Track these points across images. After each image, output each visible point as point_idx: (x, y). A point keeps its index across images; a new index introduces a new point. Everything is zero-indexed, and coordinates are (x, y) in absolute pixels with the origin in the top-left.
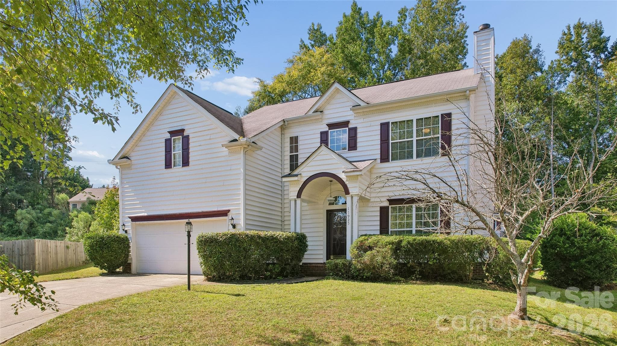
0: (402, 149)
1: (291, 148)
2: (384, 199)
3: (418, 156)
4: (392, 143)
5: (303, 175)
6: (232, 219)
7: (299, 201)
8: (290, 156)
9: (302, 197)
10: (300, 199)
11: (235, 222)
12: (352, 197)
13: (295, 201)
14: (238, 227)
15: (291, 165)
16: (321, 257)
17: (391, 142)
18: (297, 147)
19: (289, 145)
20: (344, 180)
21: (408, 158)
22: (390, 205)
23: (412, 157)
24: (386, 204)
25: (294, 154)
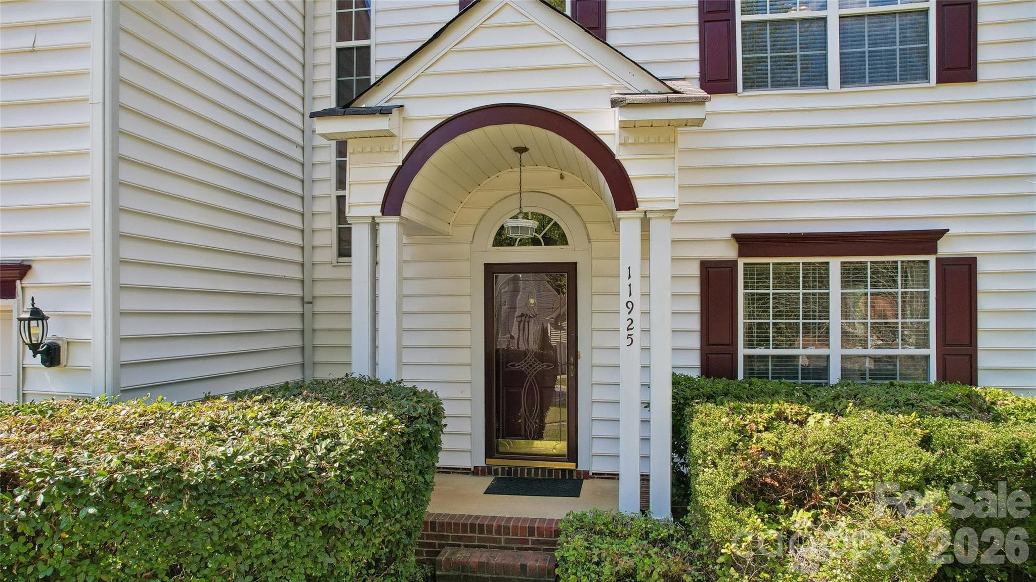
0: (779, 50)
1: (343, 21)
2: (726, 233)
3: (846, 79)
4: (744, 24)
5: (413, 109)
6: (37, 315)
7: (389, 228)
8: (339, 50)
9: (405, 211)
10: (396, 219)
11: (54, 331)
12: (645, 223)
13: (374, 227)
14: (73, 358)
15: (340, 84)
16: (465, 443)
17: (739, 18)
18: (364, 20)
19: (334, 11)
20: (612, 144)
21: (806, 83)
22: (741, 254)
23: (823, 81)
24: (728, 252)
25: (354, 43)
